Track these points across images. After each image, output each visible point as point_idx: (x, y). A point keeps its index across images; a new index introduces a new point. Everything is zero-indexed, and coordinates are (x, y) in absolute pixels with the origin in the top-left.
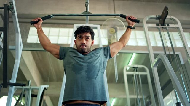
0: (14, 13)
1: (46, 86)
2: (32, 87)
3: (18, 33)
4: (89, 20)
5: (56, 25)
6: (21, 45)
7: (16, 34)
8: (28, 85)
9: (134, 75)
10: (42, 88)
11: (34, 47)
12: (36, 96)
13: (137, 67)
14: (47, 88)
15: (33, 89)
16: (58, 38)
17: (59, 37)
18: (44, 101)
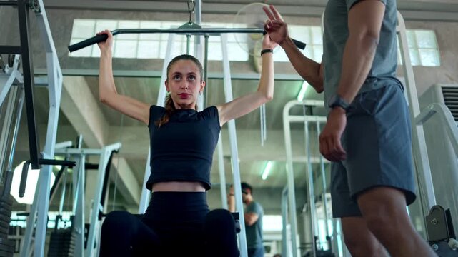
0: (40, 12)
1: (116, 146)
2: (87, 151)
3: (51, 51)
4: (203, 12)
5: (131, 13)
6: (58, 76)
7: (48, 54)
8: (77, 147)
9: (306, 123)
10: (108, 152)
11: (85, 68)
12: (96, 167)
13: (314, 106)
14: (119, 150)
15: (88, 156)
16: (138, 45)
17: (140, 43)
18: (115, 171)
